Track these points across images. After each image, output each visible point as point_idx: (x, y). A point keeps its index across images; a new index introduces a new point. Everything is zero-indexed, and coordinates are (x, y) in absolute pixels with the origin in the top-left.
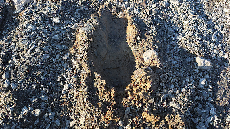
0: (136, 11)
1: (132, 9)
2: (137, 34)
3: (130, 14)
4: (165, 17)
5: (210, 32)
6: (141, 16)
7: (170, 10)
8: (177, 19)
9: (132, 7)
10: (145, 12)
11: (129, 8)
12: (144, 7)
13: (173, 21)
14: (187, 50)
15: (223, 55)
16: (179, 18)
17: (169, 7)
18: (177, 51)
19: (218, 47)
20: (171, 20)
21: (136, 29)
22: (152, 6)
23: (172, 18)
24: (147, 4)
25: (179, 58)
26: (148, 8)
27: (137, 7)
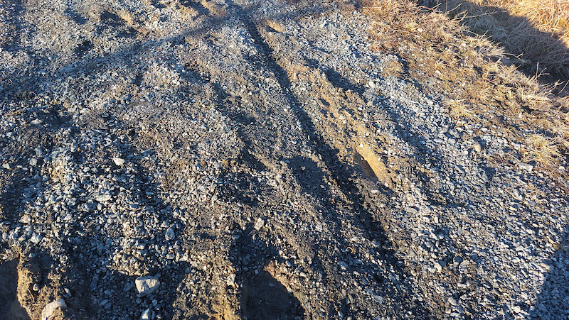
0: (35, 239)
1: (28, 238)
2: (31, 282)
3: (24, 248)
4: (90, 230)
5: (163, 228)
6: (44, 244)
7: (100, 213)
8: (113, 224)
9: (28, 234)
10: (52, 236)
11: (21, 239)
12: (50, 225)
13: (106, 231)
14: (123, 273)
15: (181, 257)
16: (115, 221)
17: (97, 209)
18: (108, 280)
19: (174, 247)
20: (102, 230)
21: (29, 275)
22: (65, 219)
23: (102, 226)
24: (55, 219)
25: (112, 291)
26: (58, 225)
27: (38, 231)
